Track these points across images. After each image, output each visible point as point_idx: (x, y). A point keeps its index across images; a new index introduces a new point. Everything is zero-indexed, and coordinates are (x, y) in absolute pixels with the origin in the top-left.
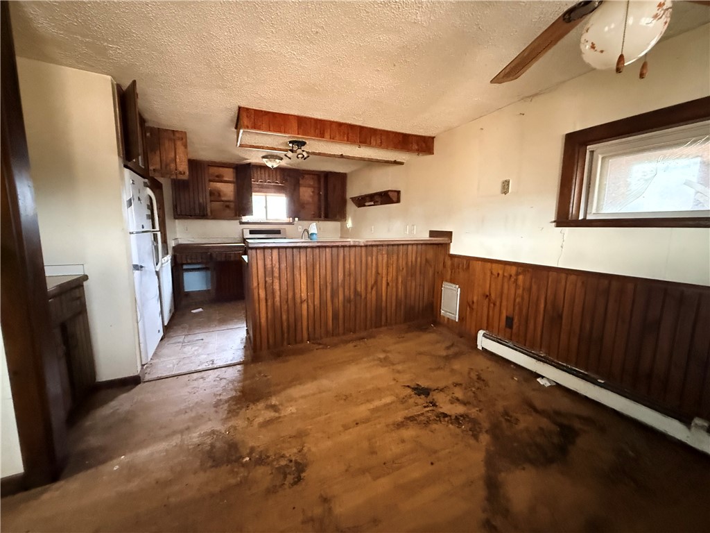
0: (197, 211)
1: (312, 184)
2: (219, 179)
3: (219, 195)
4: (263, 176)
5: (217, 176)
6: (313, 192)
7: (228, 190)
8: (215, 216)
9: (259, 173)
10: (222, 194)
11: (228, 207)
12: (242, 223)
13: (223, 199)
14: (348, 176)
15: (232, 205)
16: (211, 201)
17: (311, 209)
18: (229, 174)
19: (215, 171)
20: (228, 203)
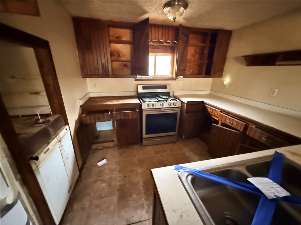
0: (101, 71)
1: (195, 43)
2: (119, 41)
3: (119, 56)
4: (157, 35)
5: (117, 38)
6: (195, 51)
7: (125, 50)
8: (115, 75)
9: (153, 31)
10: (121, 55)
11: (126, 66)
12: (136, 80)
13: (122, 59)
14: (233, 33)
15: (129, 64)
16: (112, 61)
17: (191, 67)
18: (126, 34)
19: (114, 32)
20: (125, 63)
